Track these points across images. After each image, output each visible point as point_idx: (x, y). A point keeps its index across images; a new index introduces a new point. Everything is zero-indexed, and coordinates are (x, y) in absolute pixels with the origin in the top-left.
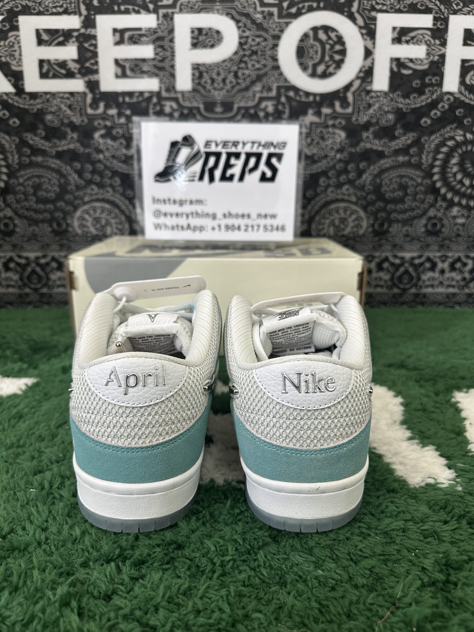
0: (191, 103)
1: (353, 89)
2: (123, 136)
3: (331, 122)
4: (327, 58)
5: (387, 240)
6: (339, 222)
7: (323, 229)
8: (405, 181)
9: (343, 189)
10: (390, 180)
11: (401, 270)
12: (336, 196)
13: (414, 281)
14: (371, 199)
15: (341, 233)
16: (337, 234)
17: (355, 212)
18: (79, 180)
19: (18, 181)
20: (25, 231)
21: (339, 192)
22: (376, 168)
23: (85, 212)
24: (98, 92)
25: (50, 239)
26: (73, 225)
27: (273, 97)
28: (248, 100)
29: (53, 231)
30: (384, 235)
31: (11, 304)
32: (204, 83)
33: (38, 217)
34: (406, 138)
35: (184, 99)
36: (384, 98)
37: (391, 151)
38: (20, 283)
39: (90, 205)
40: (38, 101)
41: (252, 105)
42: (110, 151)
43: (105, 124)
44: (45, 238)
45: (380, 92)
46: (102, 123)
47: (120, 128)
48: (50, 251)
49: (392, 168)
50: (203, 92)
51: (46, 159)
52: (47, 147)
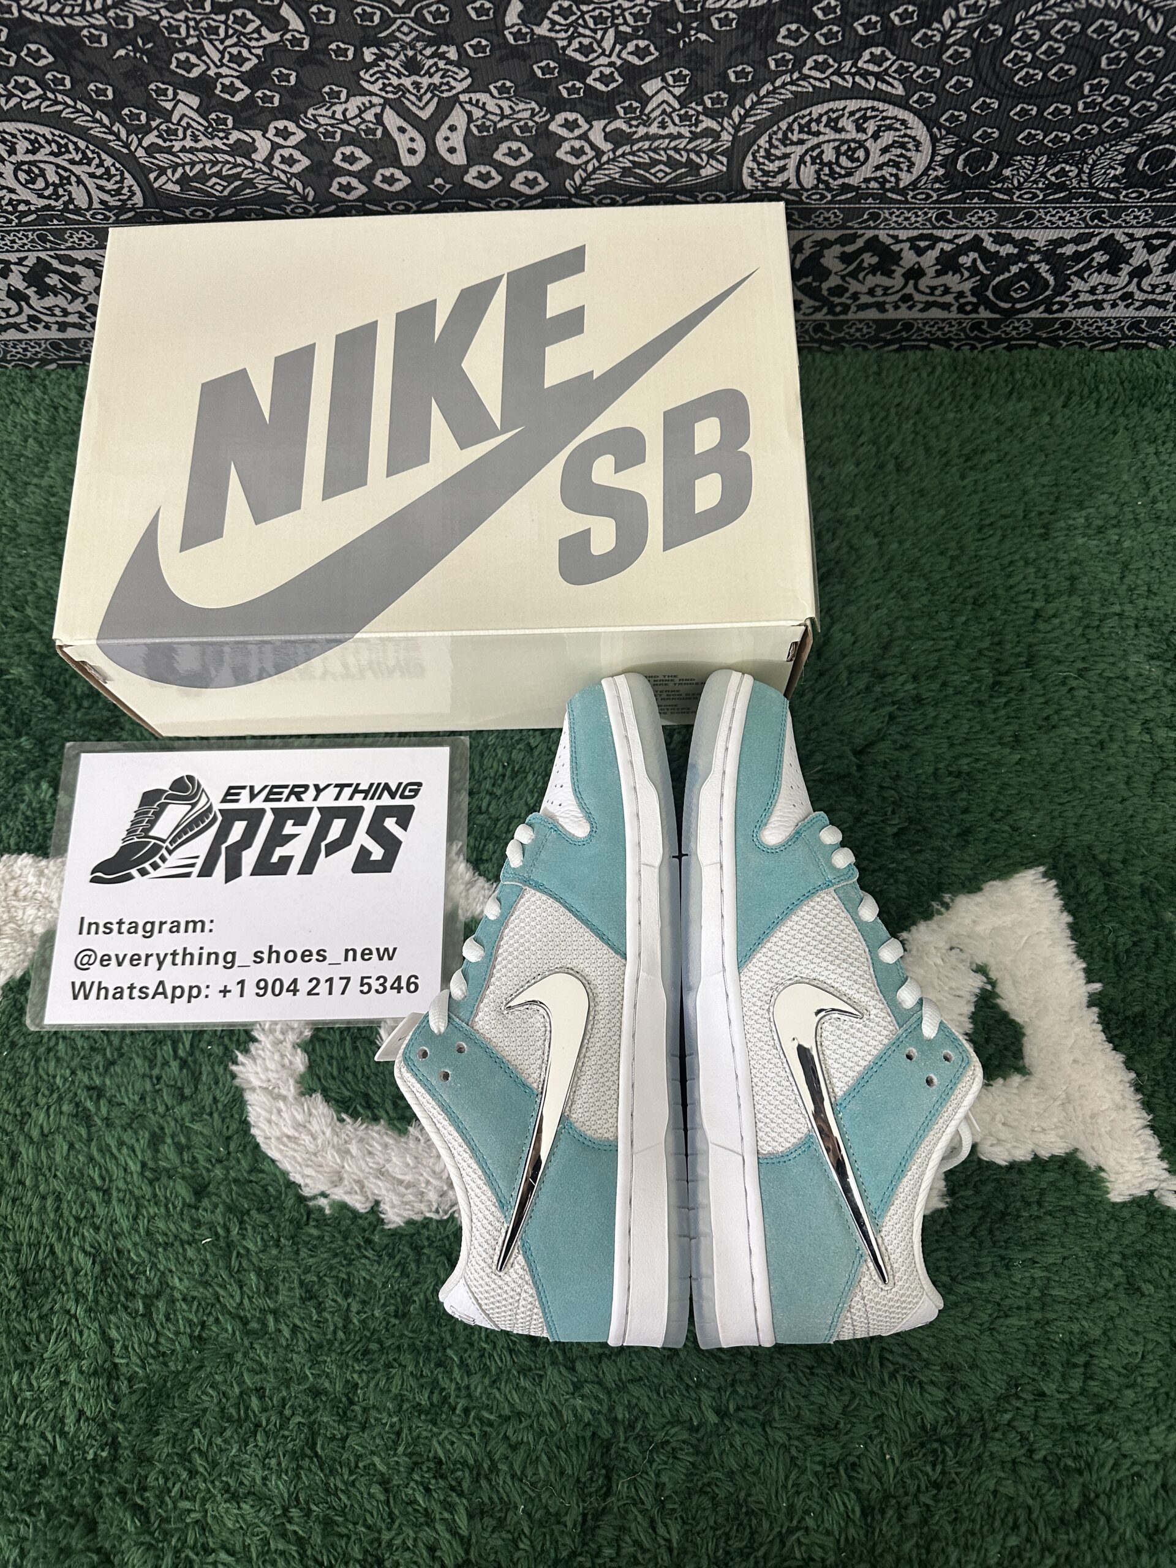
5: (989, 199)
6: (837, 149)
7: (782, 169)
8: (1102, 29)
9: (866, 55)
10: (1044, 28)
11: (1014, 269)
12: (835, 78)
13: (1048, 293)
14: (959, 85)
15: (840, 181)
16: (826, 183)
17: (898, 125)
21: (847, 65)
30: (985, 185)
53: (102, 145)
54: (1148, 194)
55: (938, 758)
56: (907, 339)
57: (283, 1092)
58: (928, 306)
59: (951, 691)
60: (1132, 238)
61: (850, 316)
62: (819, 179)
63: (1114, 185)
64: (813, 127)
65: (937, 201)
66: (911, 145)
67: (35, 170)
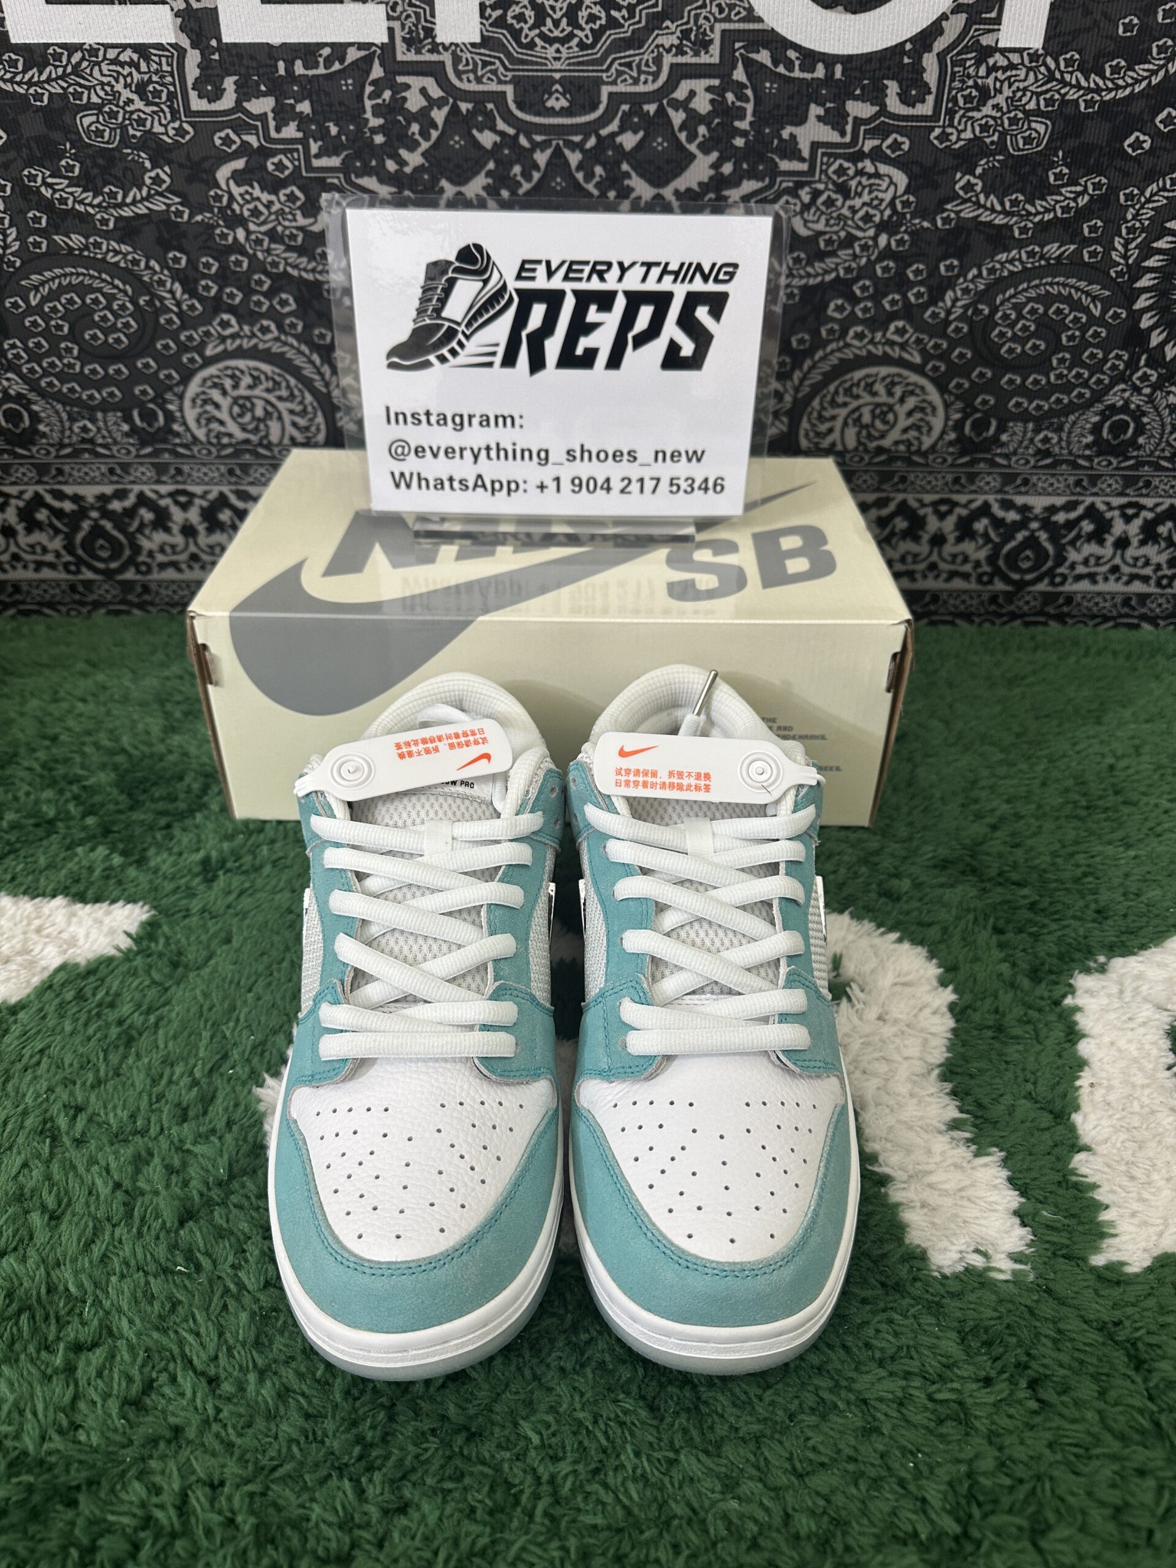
0: (479, 80)
1: (940, 44)
2: (295, 178)
3: (869, 145)
5: (993, 463)
6: (873, 412)
8: (1059, 311)
9: (892, 328)
10: (1018, 308)
11: (1020, 536)
13: (1050, 564)
14: (962, 356)
15: (875, 444)
16: (864, 445)
17: (918, 391)
18: (186, 296)
19: (26, 300)
20: (62, 432)
21: (879, 336)
22: (985, 273)
23: (209, 383)
24: (214, 43)
25: (129, 452)
26: (183, 417)
27: (710, 65)
28: (640, 72)
29: (134, 431)
30: (988, 450)
31: (51, 605)
32: (513, 18)
33: (91, 397)
34: (1079, 189)
35: (460, 67)
36: (1029, 69)
37: (1030, 225)
38: (68, 558)
39: (221, 365)
40: (48, 70)
41: (651, 87)
42: (262, 218)
43: (242, 141)
44: (115, 448)
45: (1020, 51)
46: (233, 136)
47: (284, 152)
48: (133, 482)
49: (1027, 274)
50: (512, 47)
51: (91, 240)
52: (90, 205)
53: (307, 383)
54: (1115, 462)
55: (1054, 854)
56: (935, 613)
58: (952, 575)
60: (1110, 507)
62: (859, 443)
63: (1087, 452)
64: (855, 390)
65: (952, 465)
66: (929, 410)
67: (248, 405)
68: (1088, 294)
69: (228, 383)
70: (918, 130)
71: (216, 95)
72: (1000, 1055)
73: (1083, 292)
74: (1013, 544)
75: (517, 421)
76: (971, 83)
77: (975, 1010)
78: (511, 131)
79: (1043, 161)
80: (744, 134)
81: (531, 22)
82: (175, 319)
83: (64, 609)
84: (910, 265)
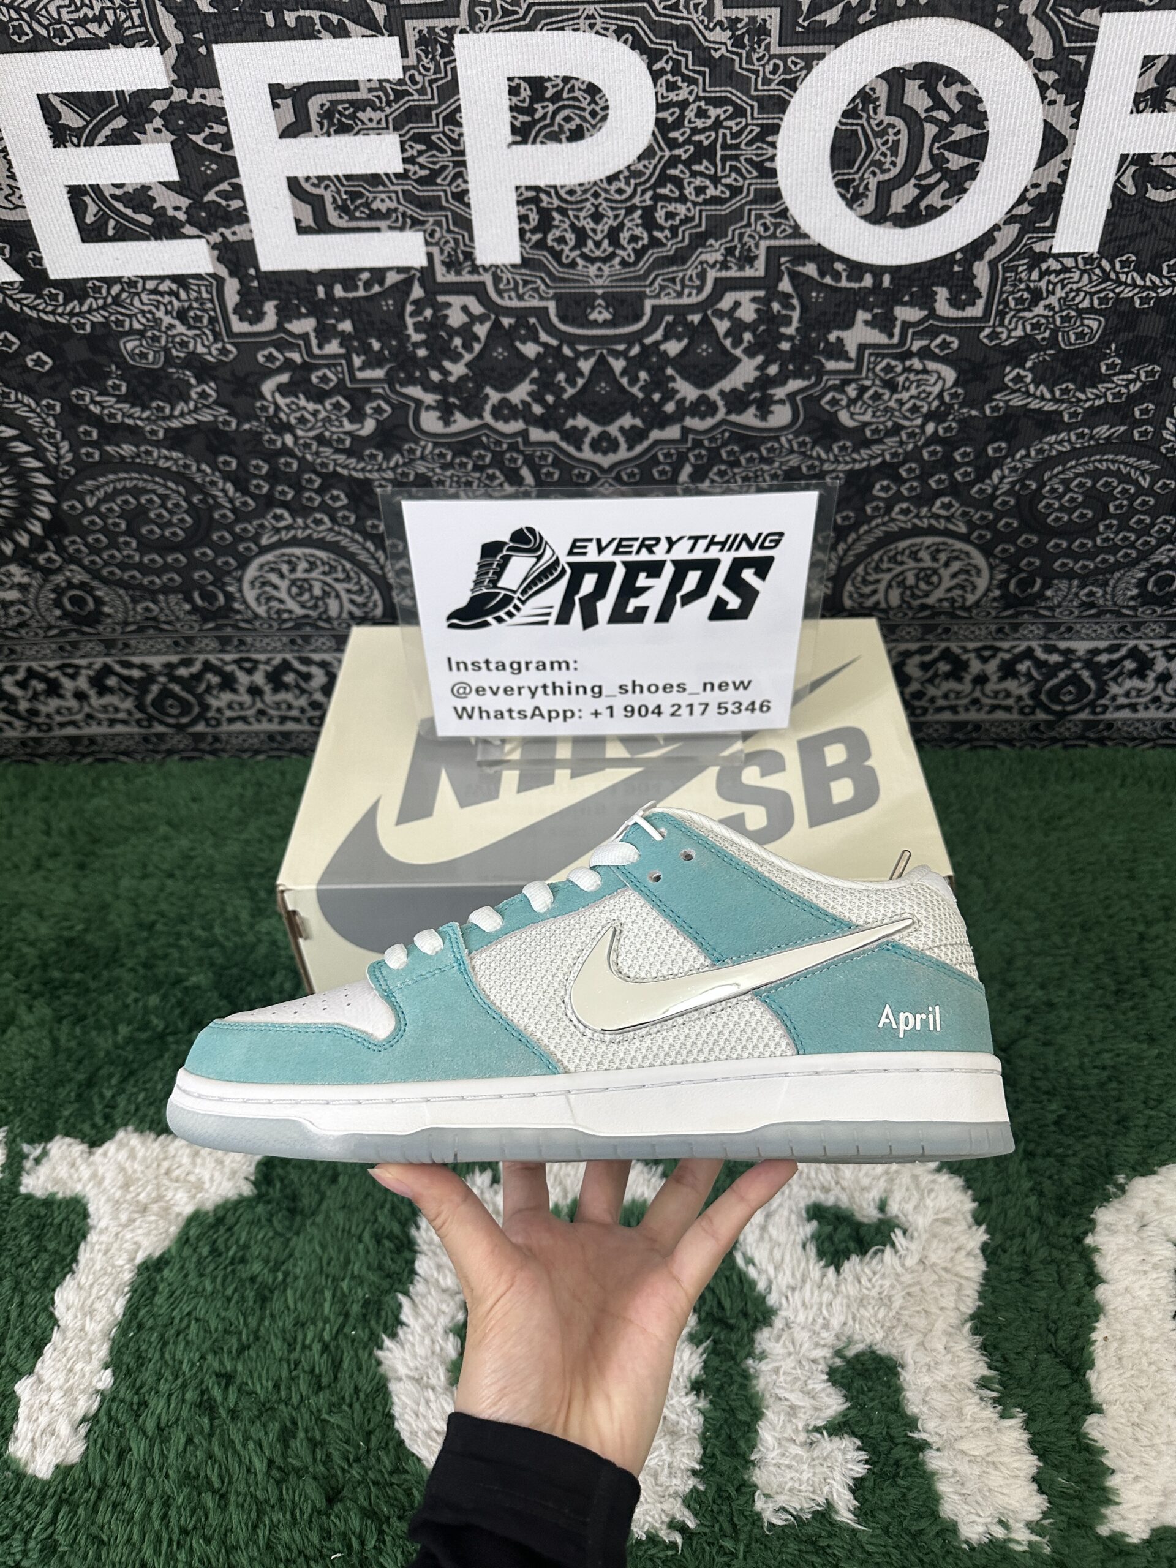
0: (520, 297)
1: (992, 253)
2: (340, 389)
3: (917, 345)
4: (925, 165)
5: (1037, 615)
6: (917, 576)
7: (875, 592)
8: (1107, 484)
9: (938, 503)
10: (1066, 483)
11: (1062, 675)
12: (916, 521)
13: (1091, 696)
14: (1008, 525)
15: (919, 602)
16: (908, 603)
17: (963, 556)
18: (238, 495)
19: (82, 503)
20: (126, 612)
21: (924, 511)
22: (1033, 453)
23: (266, 568)
24: (252, 272)
25: (192, 627)
26: (243, 596)
27: (755, 278)
28: (683, 286)
29: (195, 609)
30: (1032, 605)
31: (126, 753)
32: (555, 240)
33: (152, 582)
34: (1131, 376)
35: (502, 286)
36: (1083, 272)
37: (1080, 410)
38: (139, 715)
39: (278, 552)
40: (88, 301)
41: (695, 299)
42: (309, 425)
43: (286, 359)
44: (179, 625)
45: (1075, 255)
46: (276, 353)
47: (328, 366)
48: (198, 652)
49: (1075, 453)
50: (553, 266)
51: (143, 449)
52: (140, 418)
53: (363, 567)
54: (1159, 610)
55: (1082, 1054)
56: (978, 739)
57: (433, 1381)
58: (994, 708)
59: (1078, 997)
60: (1153, 648)
61: (929, 717)
62: (903, 600)
63: (1132, 603)
64: (899, 558)
65: (996, 617)
66: (973, 572)
67: (306, 586)
68: (1137, 468)
69: (285, 568)
70: (968, 331)
71: (259, 317)
72: (1025, 1301)
73: (1132, 466)
74: (1055, 681)
75: (572, 665)
76: (1022, 286)
77: (1005, 1251)
78: (554, 342)
79: (1097, 352)
80: (790, 338)
81: (572, 243)
82: (229, 514)
83: (139, 757)
84: (958, 448)
